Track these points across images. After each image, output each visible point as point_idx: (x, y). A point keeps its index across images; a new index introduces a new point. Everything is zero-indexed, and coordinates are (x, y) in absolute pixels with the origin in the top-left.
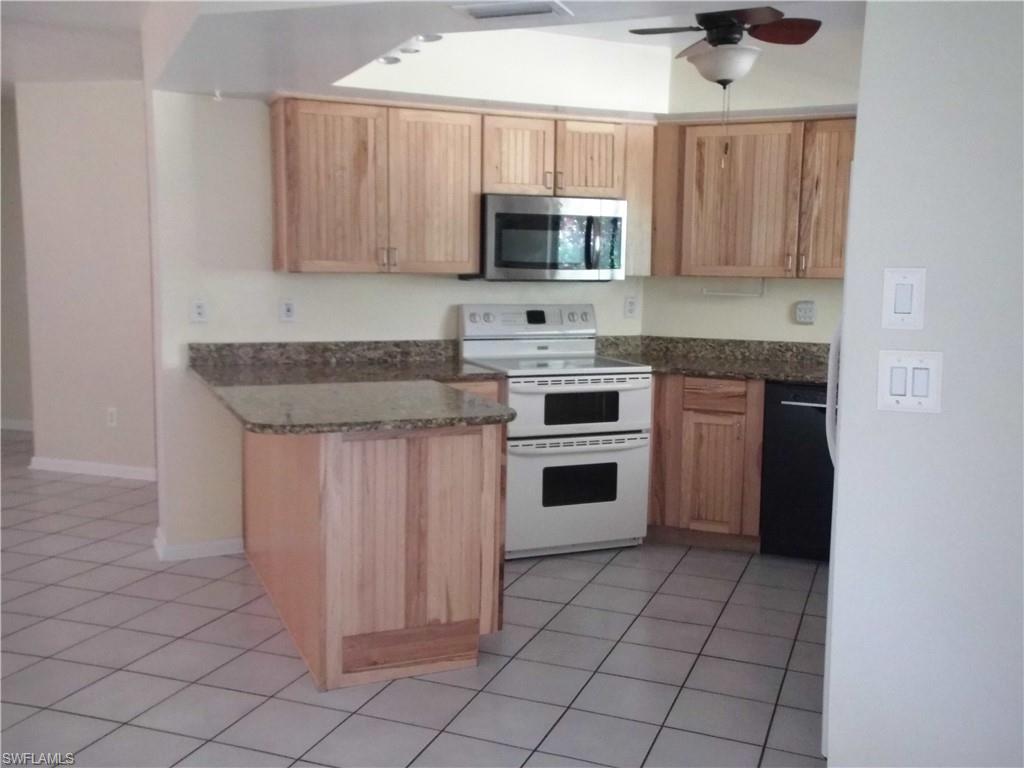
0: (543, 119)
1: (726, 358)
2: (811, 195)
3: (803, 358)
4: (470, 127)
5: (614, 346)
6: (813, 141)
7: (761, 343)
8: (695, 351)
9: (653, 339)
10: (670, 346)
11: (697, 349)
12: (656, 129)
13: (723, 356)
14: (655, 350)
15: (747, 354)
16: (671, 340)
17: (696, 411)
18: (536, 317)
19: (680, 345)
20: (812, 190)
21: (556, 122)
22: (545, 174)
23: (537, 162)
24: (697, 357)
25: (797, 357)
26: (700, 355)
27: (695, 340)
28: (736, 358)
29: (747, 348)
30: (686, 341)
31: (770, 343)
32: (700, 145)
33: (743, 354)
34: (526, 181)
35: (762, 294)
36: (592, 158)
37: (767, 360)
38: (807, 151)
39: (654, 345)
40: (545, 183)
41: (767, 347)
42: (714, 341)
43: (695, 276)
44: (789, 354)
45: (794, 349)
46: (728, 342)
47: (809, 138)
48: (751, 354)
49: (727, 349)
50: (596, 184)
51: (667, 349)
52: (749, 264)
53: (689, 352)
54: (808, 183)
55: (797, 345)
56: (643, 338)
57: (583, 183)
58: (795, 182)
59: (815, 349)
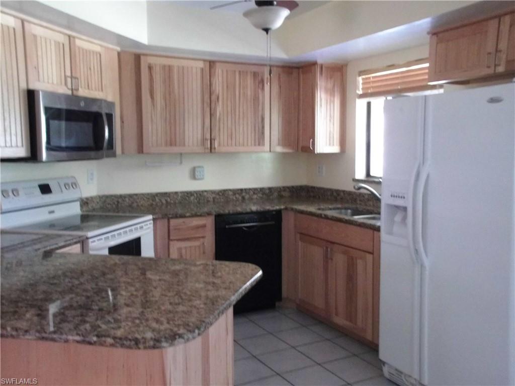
0: (61, 32)
1: (157, 205)
2: (215, 104)
3: (199, 200)
4: (14, 29)
5: (86, 204)
6: (215, 73)
7: (176, 193)
8: (137, 202)
9: (107, 197)
10: (120, 200)
11: (138, 201)
12: (119, 54)
13: (154, 203)
14: (109, 204)
15: (169, 200)
16: (121, 196)
17: (178, 240)
18: (45, 189)
19: (127, 199)
20: (216, 102)
21: (69, 36)
22: (66, 77)
23: (60, 68)
24: (138, 206)
25: (196, 199)
26: (140, 204)
27: (136, 195)
28: (162, 203)
29: (169, 197)
30: (131, 196)
31: (181, 192)
32: (150, 68)
33: (166, 201)
34: (55, 82)
35: (181, 163)
36: (90, 69)
37: (180, 203)
38: (212, 79)
39: (108, 201)
40: (66, 84)
41: (180, 195)
42: (148, 194)
43: (154, 154)
44: (192, 198)
45: (195, 195)
46: (157, 194)
47: (213, 71)
48: (171, 200)
49: (157, 198)
50: (94, 89)
51: (118, 202)
52: (184, 145)
53: (133, 203)
54: (214, 97)
55: (196, 192)
56: (100, 197)
57: (87, 87)
58: (207, 97)
59: (205, 194)
